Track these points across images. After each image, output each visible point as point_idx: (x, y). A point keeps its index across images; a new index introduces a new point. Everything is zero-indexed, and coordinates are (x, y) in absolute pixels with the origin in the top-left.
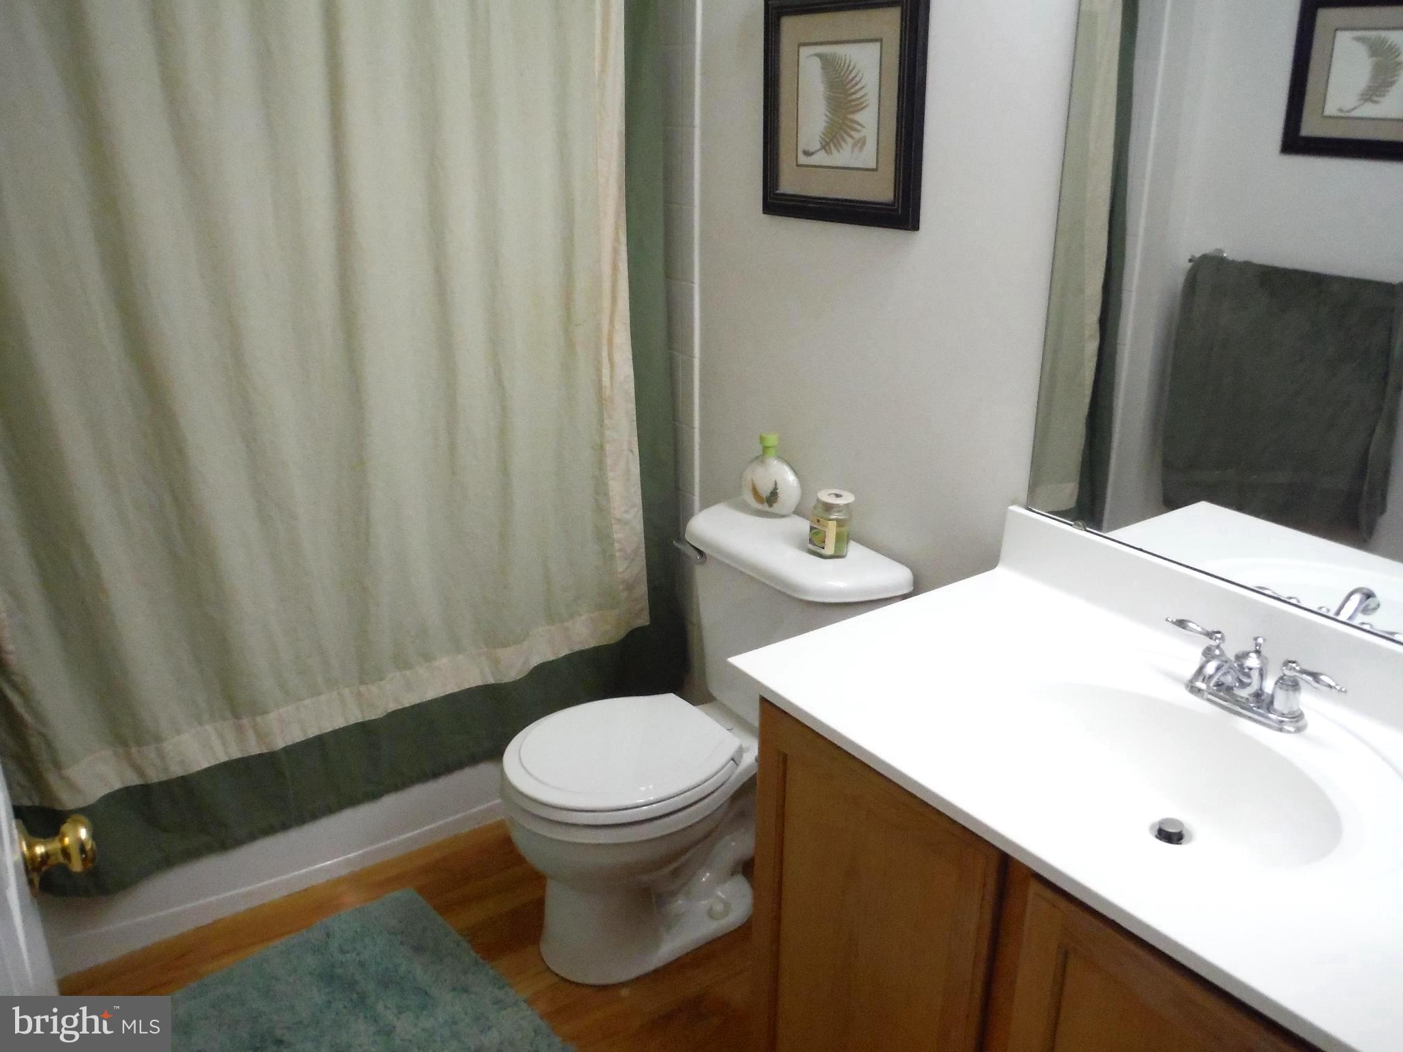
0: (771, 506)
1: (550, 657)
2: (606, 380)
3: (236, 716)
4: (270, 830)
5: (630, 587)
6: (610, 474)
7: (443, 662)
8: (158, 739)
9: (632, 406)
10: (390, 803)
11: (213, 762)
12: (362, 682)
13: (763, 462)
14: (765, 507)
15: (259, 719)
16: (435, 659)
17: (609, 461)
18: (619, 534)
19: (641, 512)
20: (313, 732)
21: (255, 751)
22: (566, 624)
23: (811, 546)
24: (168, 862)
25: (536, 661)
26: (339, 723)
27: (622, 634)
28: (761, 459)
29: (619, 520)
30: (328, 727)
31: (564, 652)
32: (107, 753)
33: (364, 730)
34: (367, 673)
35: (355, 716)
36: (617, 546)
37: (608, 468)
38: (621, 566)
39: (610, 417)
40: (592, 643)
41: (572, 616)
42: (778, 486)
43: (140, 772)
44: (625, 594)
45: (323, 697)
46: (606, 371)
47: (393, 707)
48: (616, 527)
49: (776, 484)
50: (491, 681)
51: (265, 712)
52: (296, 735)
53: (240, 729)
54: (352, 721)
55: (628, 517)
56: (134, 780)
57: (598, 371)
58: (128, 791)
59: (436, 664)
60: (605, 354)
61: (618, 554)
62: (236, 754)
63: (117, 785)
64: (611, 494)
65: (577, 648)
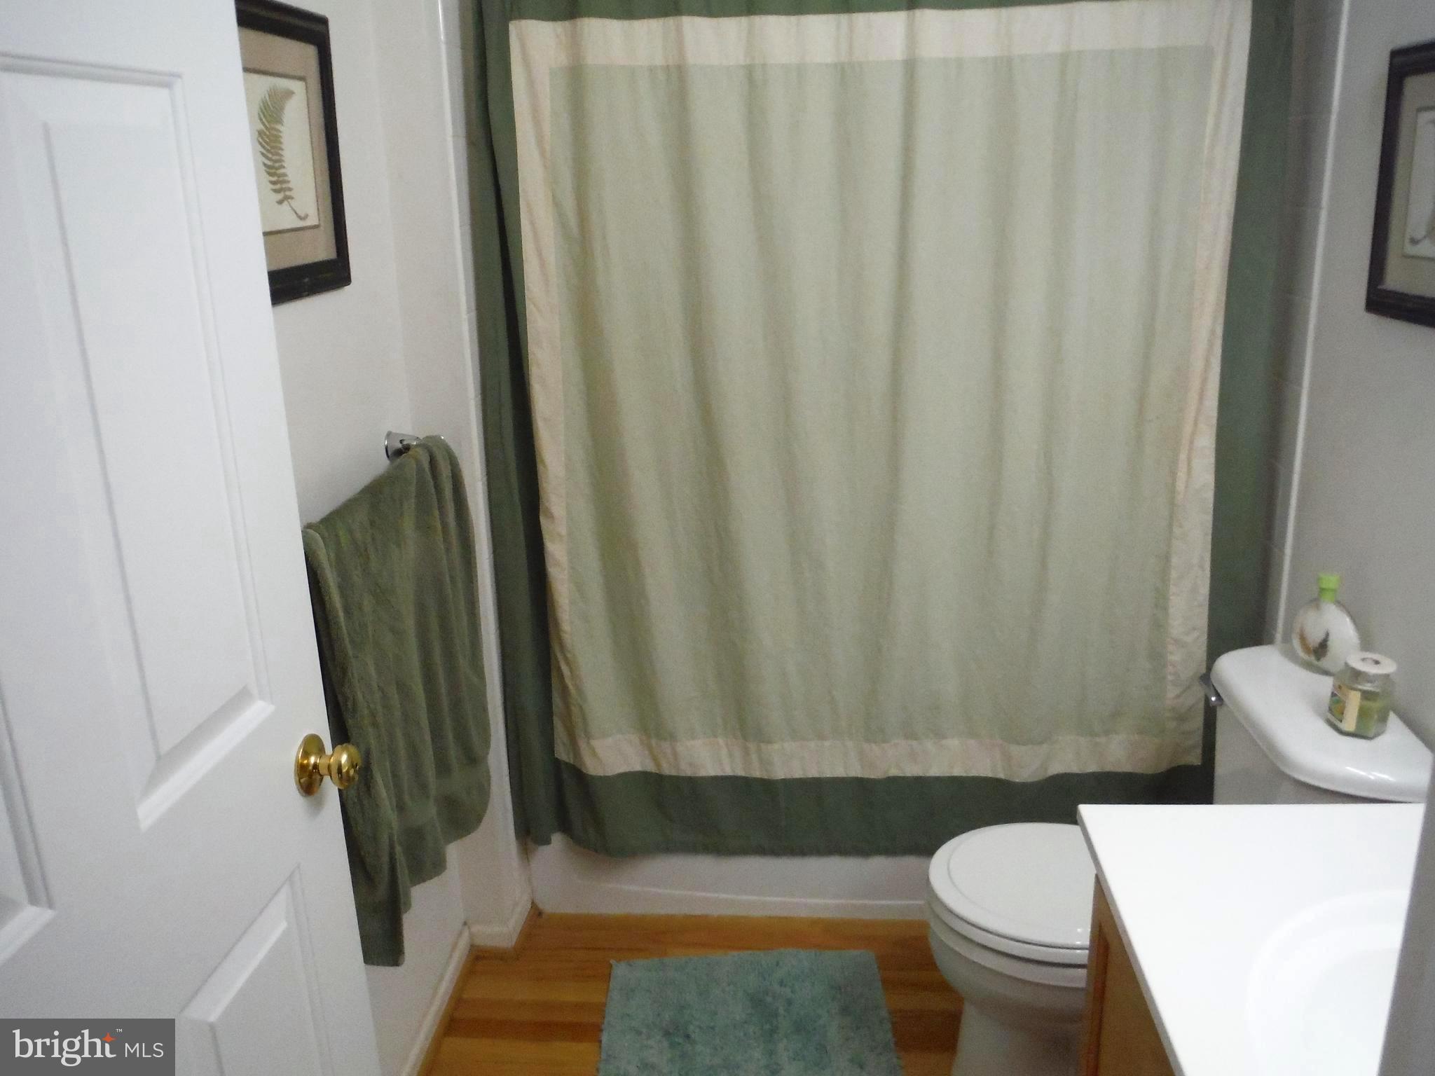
0: (1318, 659)
1: (1075, 769)
2: (1180, 485)
3: (745, 738)
4: (761, 851)
5: (1181, 718)
6: (1173, 589)
7: (954, 743)
8: (672, 737)
9: (1208, 518)
10: (878, 864)
11: (720, 773)
12: (868, 741)
13: (1318, 607)
14: (1312, 659)
15: (763, 746)
16: (946, 738)
17: (1174, 574)
18: (1175, 656)
19: (1205, 636)
20: (813, 773)
21: (757, 774)
22: (1098, 740)
23: (1329, 716)
24: (669, 847)
25: (1056, 768)
26: (840, 772)
27: (1163, 766)
28: (1315, 602)
29: (1176, 641)
30: (828, 774)
31: (1092, 768)
32: (635, 738)
33: (861, 786)
34: (874, 731)
35: (856, 771)
36: (1170, 669)
37: (1172, 582)
38: (1172, 692)
39: (1181, 526)
40: (1127, 768)
41: (1107, 733)
42: (1331, 638)
43: (655, 759)
44: (1172, 725)
45: (827, 744)
46: (1182, 474)
47: (894, 772)
48: (1171, 648)
49: (1327, 635)
50: (1001, 776)
51: (769, 742)
52: (796, 770)
53: (746, 752)
54: (852, 774)
55: (1189, 639)
56: (650, 767)
57: (1173, 474)
58: (645, 775)
59: (944, 742)
60: (1183, 457)
61: (1170, 678)
62: (740, 772)
63: (638, 768)
64: (1171, 611)
65: (1109, 768)
